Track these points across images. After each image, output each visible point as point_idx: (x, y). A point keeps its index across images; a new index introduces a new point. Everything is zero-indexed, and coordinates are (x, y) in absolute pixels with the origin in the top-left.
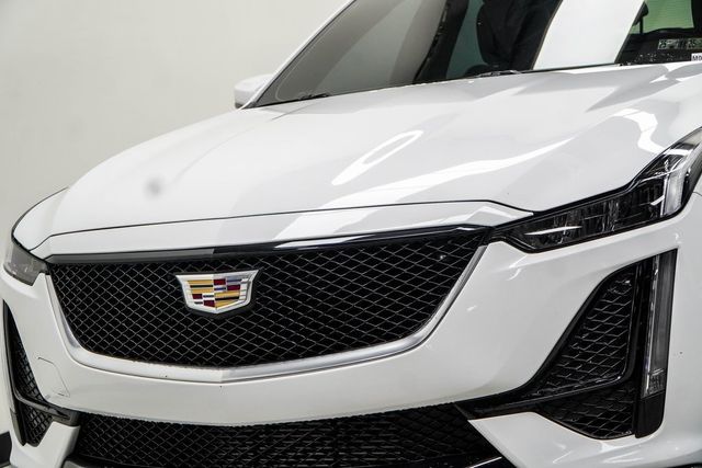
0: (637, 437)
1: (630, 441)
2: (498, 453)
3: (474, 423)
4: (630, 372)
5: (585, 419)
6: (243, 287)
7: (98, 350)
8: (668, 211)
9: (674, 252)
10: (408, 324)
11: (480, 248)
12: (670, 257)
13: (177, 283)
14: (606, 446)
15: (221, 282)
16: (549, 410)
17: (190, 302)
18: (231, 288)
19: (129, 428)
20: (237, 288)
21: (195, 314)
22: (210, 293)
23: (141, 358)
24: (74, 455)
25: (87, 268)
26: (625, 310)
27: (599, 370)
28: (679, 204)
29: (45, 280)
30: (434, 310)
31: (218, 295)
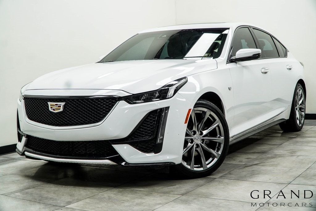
0: (155, 154)
1: (152, 154)
2: (118, 154)
3: (113, 146)
4: (154, 136)
5: (142, 148)
6: (62, 107)
7: (31, 119)
8: (169, 97)
9: (169, 107)
11: (118, 102)
12: (167, 108)
13: (48, 104)
14: (147, 155)
15: (56, 105)
16: (132, 144)
17: (50, 109)
18: (59, 106)
19: (37, 140)
20: (60, 106)
21: (51, 112)
22: (55, 107)
23: (39, 122)
24: (26, 145)
25: (31, 99)
26: (154, 121)
27: (146, 135)
28: (172, 95)
29: (23, 101)
30: (105, 116)
31: (56, 108)
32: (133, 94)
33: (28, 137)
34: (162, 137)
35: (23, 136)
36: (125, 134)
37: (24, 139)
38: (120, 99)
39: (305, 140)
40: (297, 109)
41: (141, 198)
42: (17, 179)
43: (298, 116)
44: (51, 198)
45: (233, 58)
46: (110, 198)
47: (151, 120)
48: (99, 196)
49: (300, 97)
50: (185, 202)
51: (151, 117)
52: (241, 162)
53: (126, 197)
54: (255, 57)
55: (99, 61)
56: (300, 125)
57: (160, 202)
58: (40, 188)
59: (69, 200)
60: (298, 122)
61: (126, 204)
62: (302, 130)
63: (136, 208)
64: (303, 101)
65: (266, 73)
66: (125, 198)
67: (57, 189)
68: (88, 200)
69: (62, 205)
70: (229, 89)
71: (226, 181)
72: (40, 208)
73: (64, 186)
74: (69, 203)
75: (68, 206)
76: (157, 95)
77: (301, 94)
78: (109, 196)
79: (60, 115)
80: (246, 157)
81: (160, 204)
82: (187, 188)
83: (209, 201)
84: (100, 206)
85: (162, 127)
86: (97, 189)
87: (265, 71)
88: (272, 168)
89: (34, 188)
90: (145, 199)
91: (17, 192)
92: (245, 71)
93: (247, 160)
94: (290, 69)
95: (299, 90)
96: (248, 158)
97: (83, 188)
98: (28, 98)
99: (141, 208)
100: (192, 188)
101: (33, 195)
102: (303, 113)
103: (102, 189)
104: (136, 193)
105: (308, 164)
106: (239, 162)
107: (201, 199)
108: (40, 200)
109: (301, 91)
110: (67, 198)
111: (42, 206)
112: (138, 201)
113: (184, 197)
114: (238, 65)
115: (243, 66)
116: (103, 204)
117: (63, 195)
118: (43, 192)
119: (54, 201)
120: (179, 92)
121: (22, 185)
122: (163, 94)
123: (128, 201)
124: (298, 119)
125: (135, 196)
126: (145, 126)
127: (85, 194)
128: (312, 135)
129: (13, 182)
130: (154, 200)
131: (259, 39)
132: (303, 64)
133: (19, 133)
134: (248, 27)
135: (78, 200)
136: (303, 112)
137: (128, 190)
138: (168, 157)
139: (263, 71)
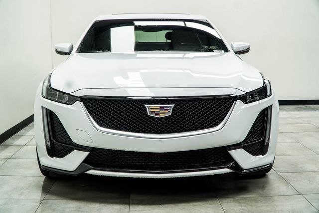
1: (261, 156)
3: (229, 152)
8: (269, 95)
9: (272, 106)
10: (217, 122)
11: (235, 102)
13: (145, 107)
15: (162, 108)
16: (245, 148)
17: (149, 113)
18: (165, 110)
21: (151, 117)
24: (85, 161)
28: (270, 92)
32: (247, 93)
47: (260, 120)
79: (166, 120)
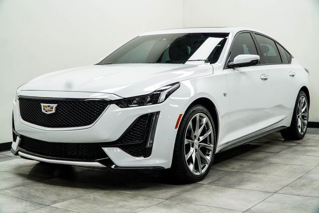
0: (144, 157)
1: (142, 158)
2: (108, 157)
3: (103, 148)
4: (144, 140)
5: (131, 151)
7: (25, 120)
8: (160, 101)
9: (160, 112)
11: (109, 105)
12: (158, 113)
17: (43, 110)
18: (51, 108)
22: (47, 109)
23: (33, 123)
24: (20, 145)
25: (25, 99)
26: (144, 125)
27: (136, 139)
28: (163, 100)
29: (18, 101)
30: (96, 119)
31: (49, 109)
32: (124, 98)
33: (22, 137)
34: (151, 142)
35: (17, 136)
36: (116, 137)
37: (18, 139)
38: (111, 102)
39: (303, 149)
40: (299, 117)
41: (125, 201)
42: (9, 176)
43: (300, 123)
44: (38, 197)
45: (231, 63)
46: (95, 199)
47: (141, 124)
48: (84, 197)
49: (302, 105)
50: (168, 206)
51: (141, 121)
52: (234, 168)
53: (112, 199)
54: (254, 63)
55: (98, 63)
56: (302, 134)
57: (143, 205)
58: (30, 187)
59: (55, 199)
60: (300, 130)
61: (110, 206)
62: (304, 138)
63: (117, 210)
64: (306, 109)
65: (266, 79)
66: (109, 200)
67: (46, 188)
68: (73, 201)
69: (48, 204)
70: (225, 95)
71: (214, 187)
72: (26, 206)
73: (53, 186)
74: (55, 202)
75: (53, 205)
76: (149, 99)
77: (304, 102)
78: (94, 198)
79: (52, 116)
80: (240, 164)
81: (143, 207)
82: (172, 193)
83: (191, 206)
84: (83, 207)
85: (152, 132)
86: (85, 190)
87: (265, 77)
88: (262, 176)
89: (24, 186)
90: (129, 202)
91: (7, 189)
92: (243, 76)
93: (239, 167)
94: (293, 76)
95: (302, 98)
96: (241, 166)
97: (72, 188)
98: (23, 99)
99: (123, 210)
100: (178, 193)
101: (23, 193)
102: (306, 122)
103: (89, 190)
104: (122, 195)
105: (300, 174)
106: (232, 169)
107: (184, 204)
108: (28, 198)
109: (304, 99)
110: (54, 198)
111: (28, 204)
112: (121, 203)
113: (168, 202)
114: (236, 71)
115: (241, 72)
116: (87, 205)
117: (50, 195)
118: (32, 191)
119: (41, 200)
120: (171, 97)
121: (13, 183)
122: (154, 98)
123: (112, 203)
124: (299, 127)
125: (119, 198)
126: (136, 130)
127: (72, 194)
128: (313, 144)
129: (5, 179)
130: (137, 203)
131: (261, 44)
132: (309, 70)
133: (14, 133)
134: (250, 33)
135: (64, 200)
136: (305, 120)
137: (115, 192)
138: (158, 162)
139: (263, 77)
